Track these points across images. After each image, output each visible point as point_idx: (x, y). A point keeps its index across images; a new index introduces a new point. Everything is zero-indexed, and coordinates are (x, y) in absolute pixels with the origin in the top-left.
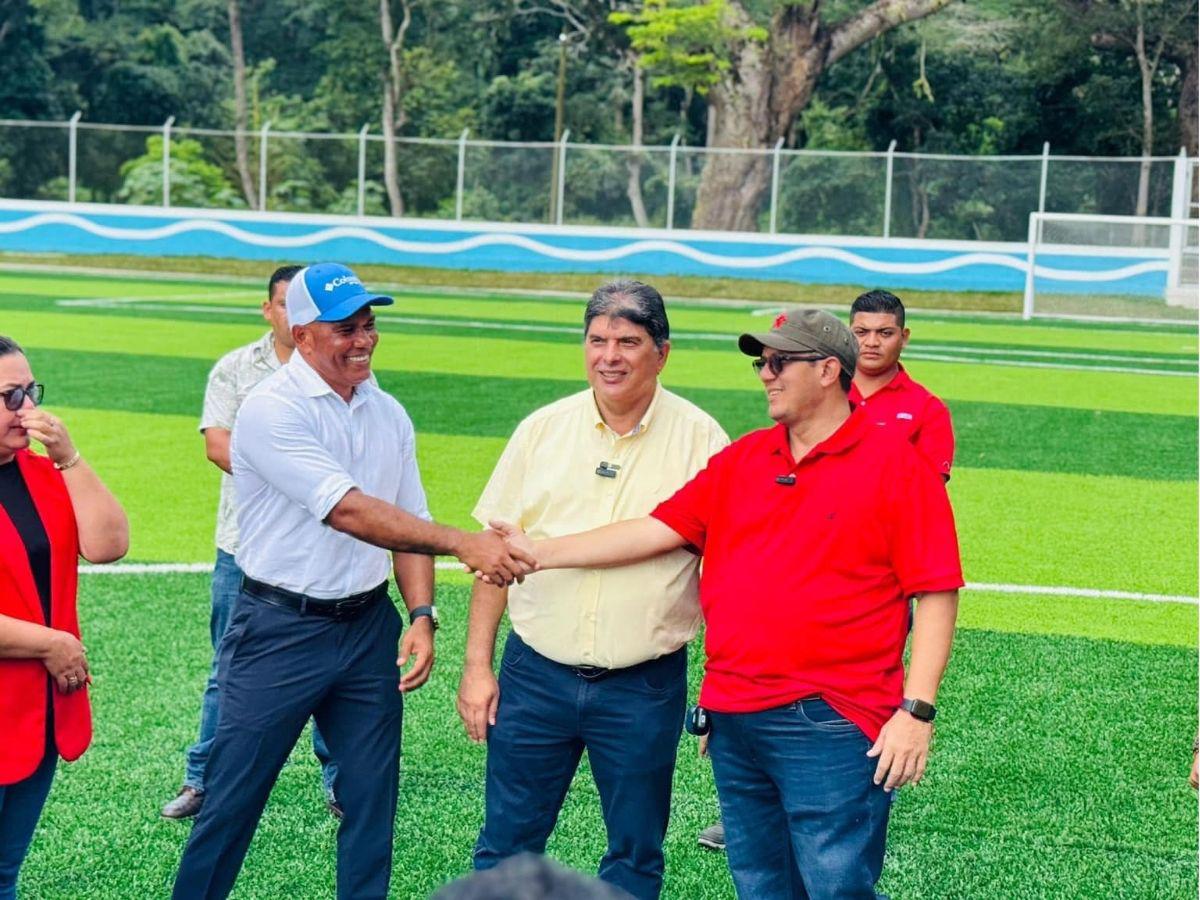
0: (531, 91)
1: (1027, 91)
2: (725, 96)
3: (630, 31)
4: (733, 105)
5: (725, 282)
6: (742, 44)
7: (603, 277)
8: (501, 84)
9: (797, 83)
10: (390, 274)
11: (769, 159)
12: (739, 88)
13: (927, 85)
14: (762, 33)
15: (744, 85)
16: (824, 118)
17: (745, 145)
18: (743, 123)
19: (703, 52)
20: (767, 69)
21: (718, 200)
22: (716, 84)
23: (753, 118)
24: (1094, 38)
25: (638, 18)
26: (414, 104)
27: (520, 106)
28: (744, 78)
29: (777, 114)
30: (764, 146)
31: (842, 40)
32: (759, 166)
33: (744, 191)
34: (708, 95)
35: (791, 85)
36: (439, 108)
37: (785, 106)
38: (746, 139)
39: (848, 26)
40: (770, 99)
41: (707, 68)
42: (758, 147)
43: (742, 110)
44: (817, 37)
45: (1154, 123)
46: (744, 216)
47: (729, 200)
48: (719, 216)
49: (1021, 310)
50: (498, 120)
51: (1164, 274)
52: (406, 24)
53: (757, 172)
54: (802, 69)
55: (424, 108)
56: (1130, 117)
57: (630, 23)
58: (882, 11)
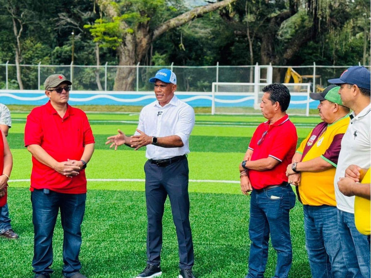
0: (67, 51)
1: (216, 48)
2: (121, 50)
3: (91, 30)
4: (124, 53)
5: (123, 107)
6: (126, 34)
7: (85, 106)
8: (58, 49)
9: (144, 45)
10: (17, 107)
11: (136, 69)
12: (126, 47)
13: (183, 46)
14: (131, 31)
15: (127, 46)
16: (159, 58)
17: (128, 64)
18: (127, 58)
19: (114, 36)
20: (134, 41)
21: (121, 82)
22: (118, 46)
23: (131, 56)
24: (235, 32)
25: (93, 26)
26: (30, 56)
27: (64, 56)
28: (127, 44)
29: (138, 55)
30: (134, 65)
31: (157, 33)
32: (133, 71)
33: (129, 79)
34: (116, 50)
35: (142, 46)
36: (37, 57)
37: (140, 53)
38: (129, 63)
39: (158, 28)
40: (136, 51)
41: (115, 41)
42: (133, 65)
43: (127, 54)
44: (149, 32)
45: (254, 57)
46: (129, 87)
47: (124, 82)
48: (122, 87)
49: (211, 112)
50: (57, 60)
51: (253, 100)
52: (21, 30)
53: (132, 73)
54: (144, 42)
55: (33, 57)
56: (246, 55)
57: (91, 28)
58: (168, 24)
